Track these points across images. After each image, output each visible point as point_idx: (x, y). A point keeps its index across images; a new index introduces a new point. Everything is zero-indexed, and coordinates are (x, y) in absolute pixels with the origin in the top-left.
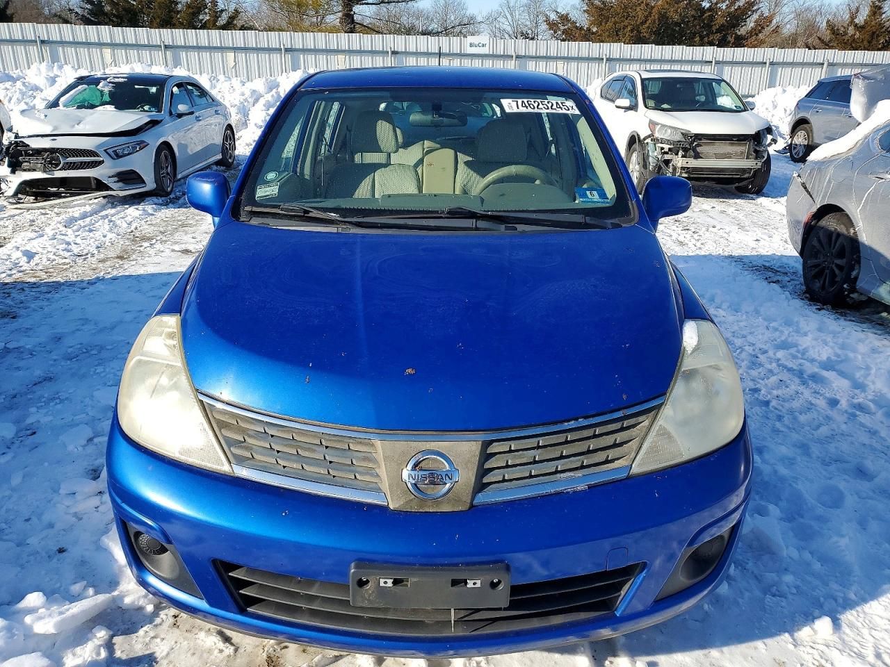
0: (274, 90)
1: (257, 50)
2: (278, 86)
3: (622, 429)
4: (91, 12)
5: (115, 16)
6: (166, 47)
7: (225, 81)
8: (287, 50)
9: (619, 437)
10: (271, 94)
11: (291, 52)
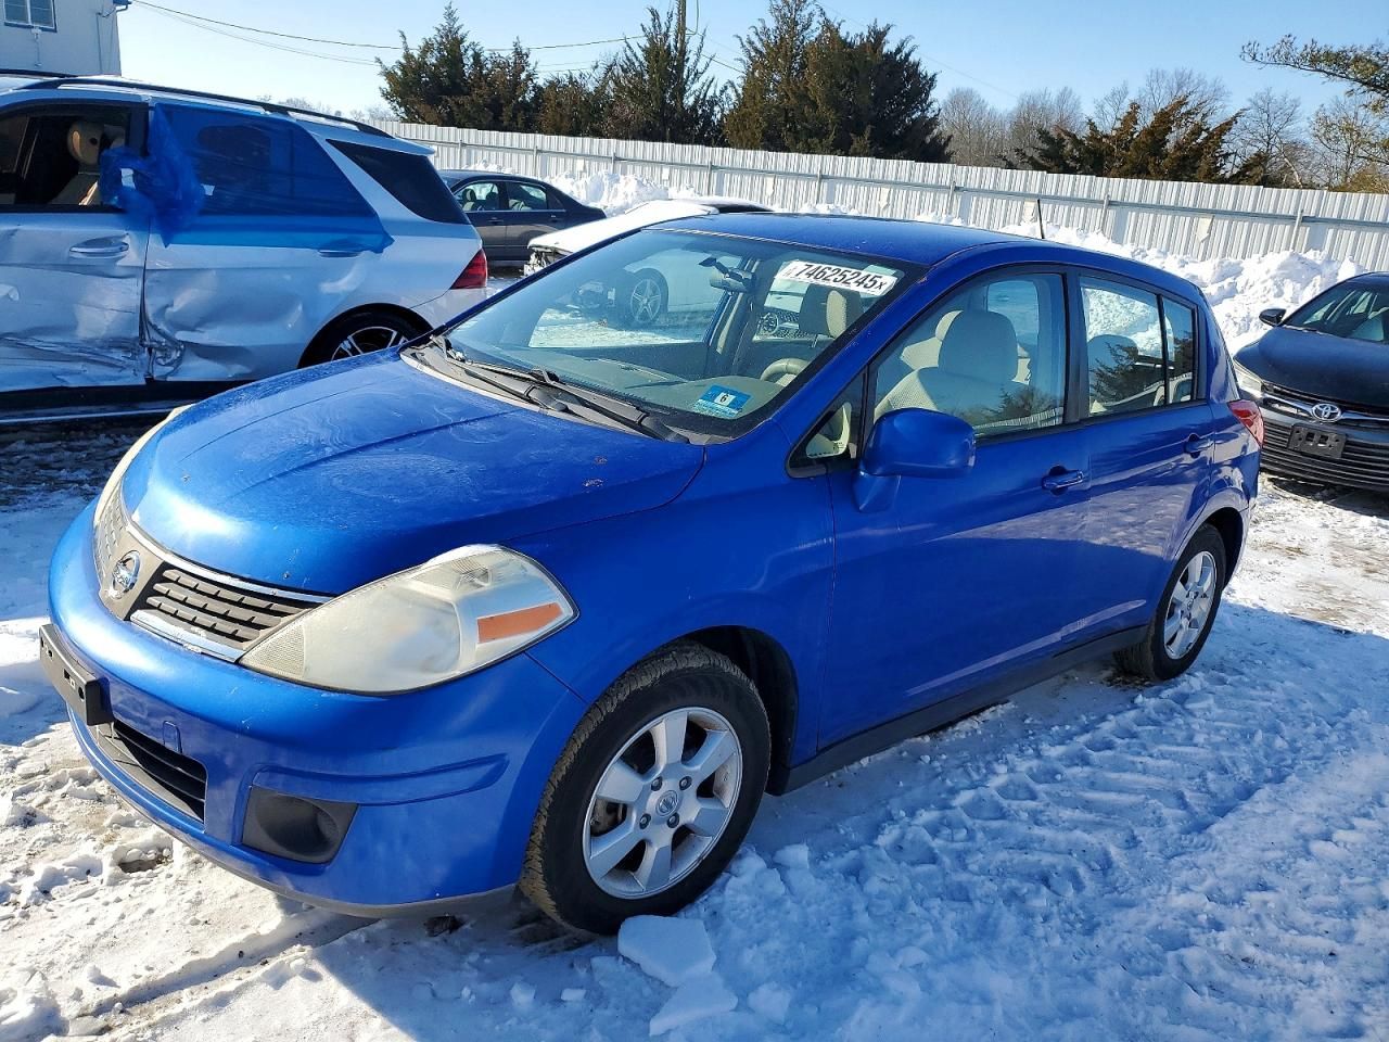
0: (1230, 280)
1: (1253, 216)
2: (1239, 273)
3: (266, 611)
4: (1045, 155)
5: (1074, 158)
6: (1111, 204)
7: (1157, 257)
8: (1305, 220)
9: (260, 618)
10: (1220, 284)
11: (1311, 224)
